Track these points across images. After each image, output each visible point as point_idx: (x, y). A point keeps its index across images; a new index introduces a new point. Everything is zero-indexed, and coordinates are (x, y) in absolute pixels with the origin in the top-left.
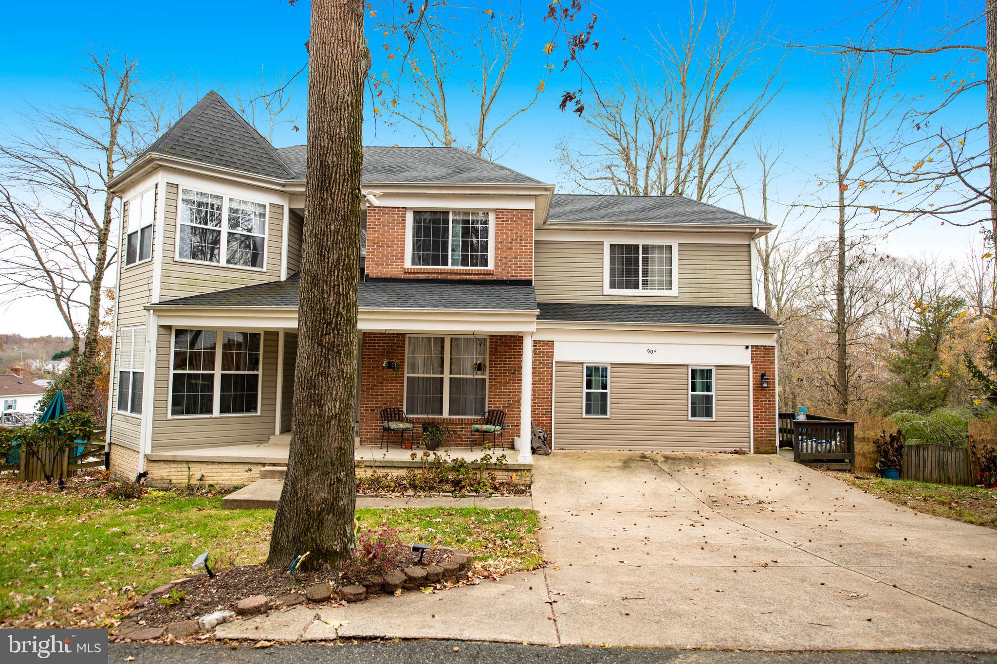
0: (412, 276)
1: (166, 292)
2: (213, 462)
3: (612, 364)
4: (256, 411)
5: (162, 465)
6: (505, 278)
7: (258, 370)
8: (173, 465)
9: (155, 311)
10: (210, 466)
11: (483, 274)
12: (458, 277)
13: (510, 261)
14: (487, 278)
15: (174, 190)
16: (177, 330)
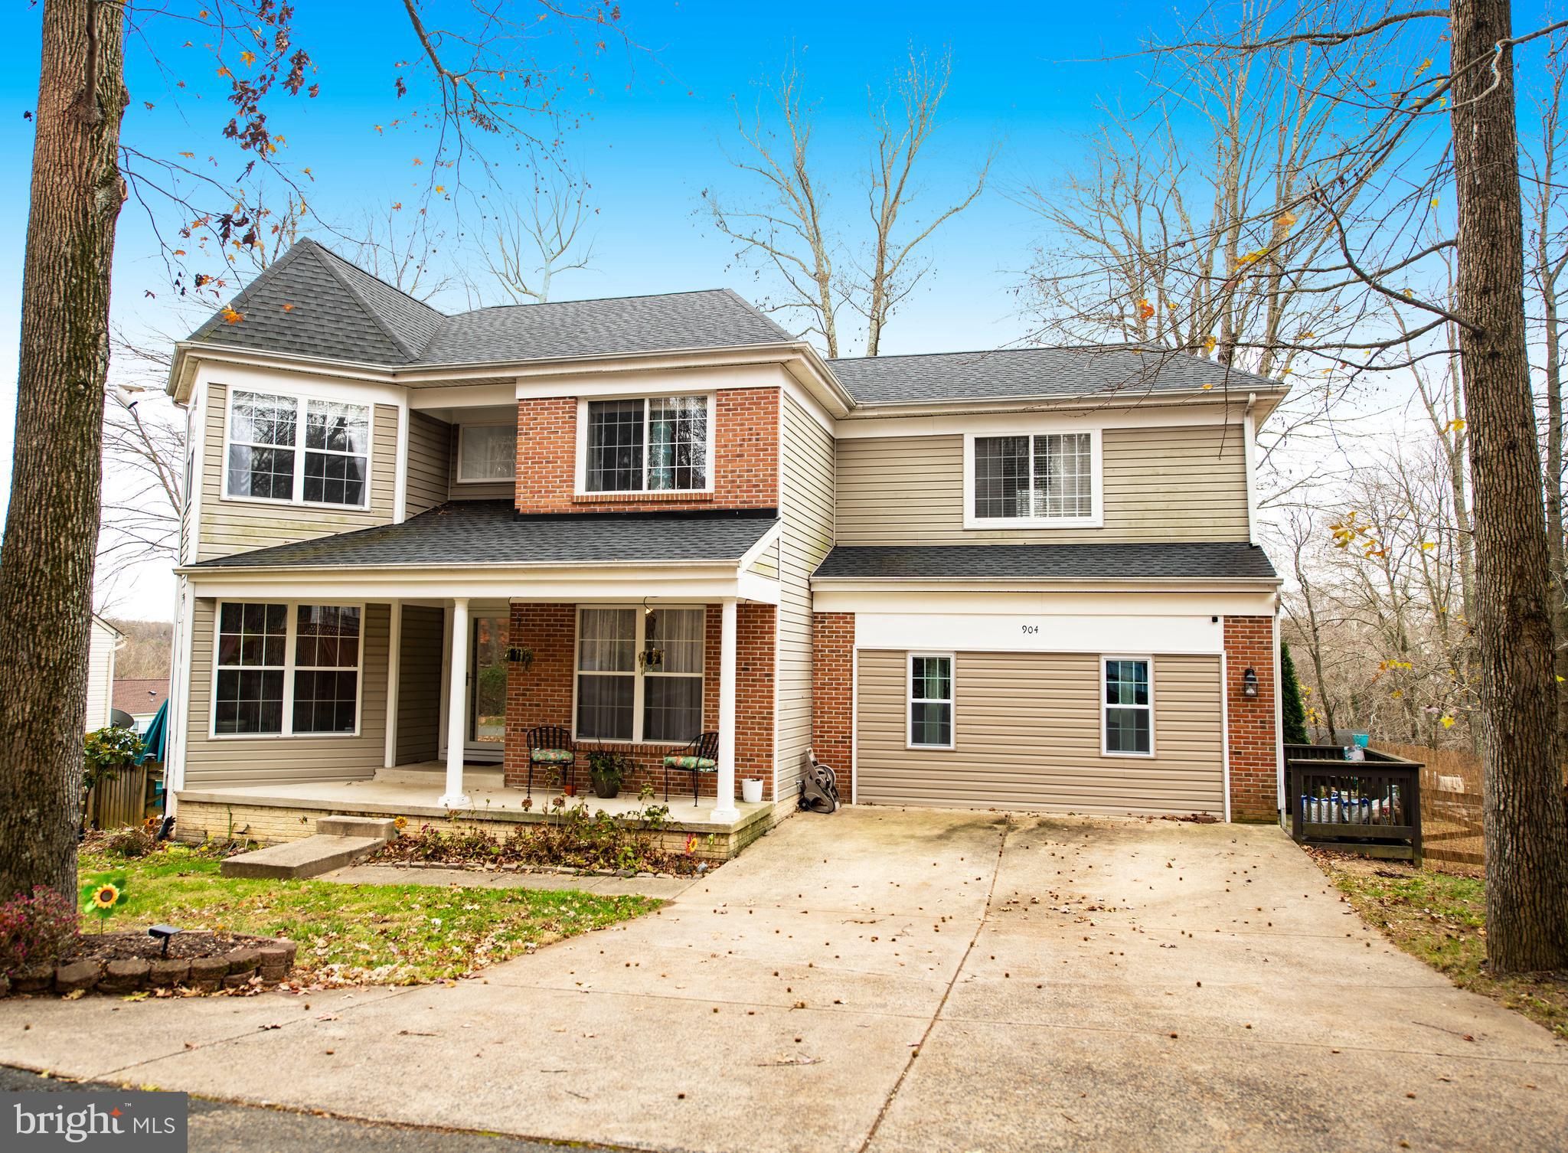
0: (584, 509)
1: (205, 548)
2: (262, 807)
3: (958, 652)
4: (353, 730)
5: (196, 808)
6: (731, 506)
7: (356, 665)
8: (211, 809)
9: (190, 576)
10: (259, 812)
11: (696, 501)
12: (656, 508)
13: (739, 476)
14: (702, 507)
15: (220, 393)
16: (224, 605)
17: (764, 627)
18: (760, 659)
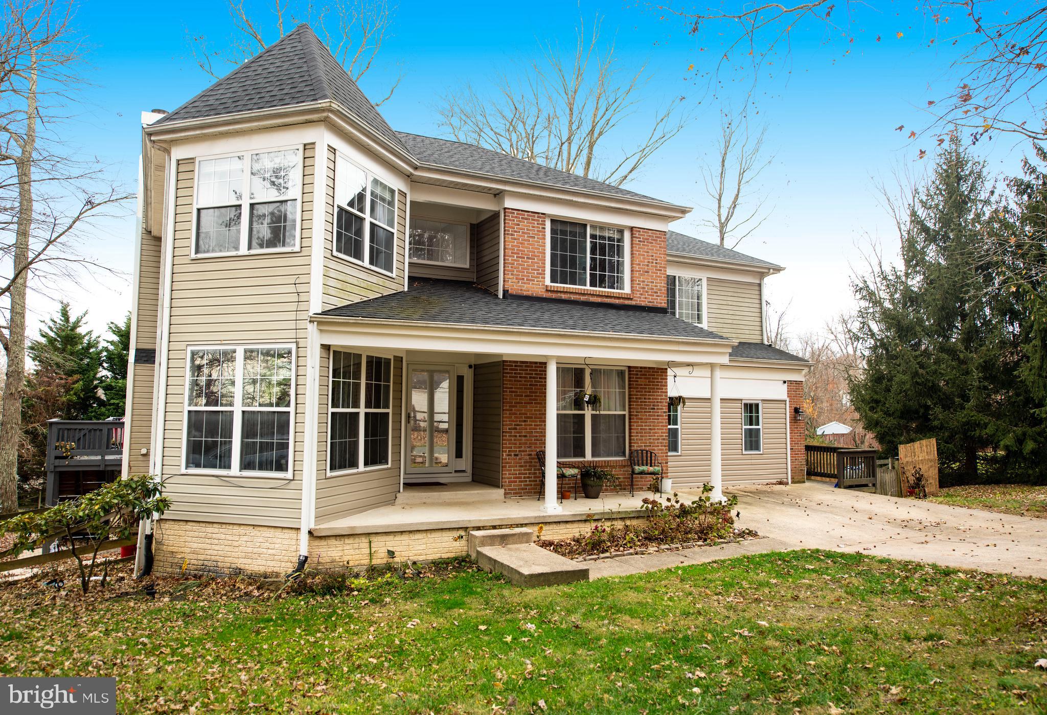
0: (554, 296)
1: (326, 299)
6: (643, 304)
8: (347, 541)
12: (599, 300)
13: (647, 285)
15: (333, 157)
16: (334, 352)
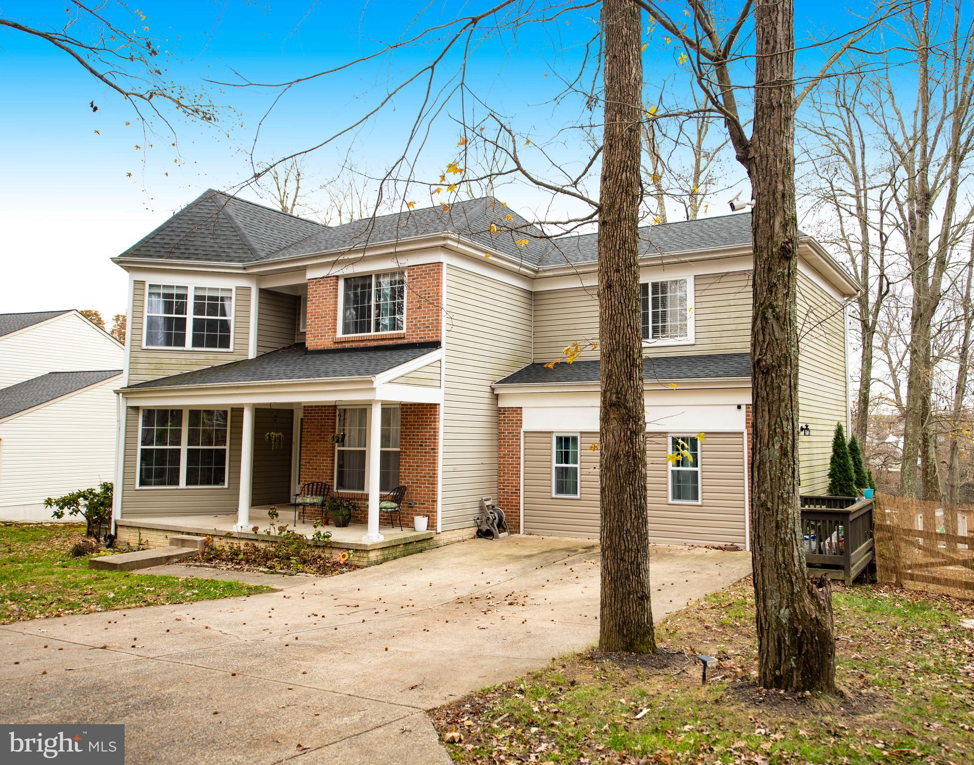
0: (341, 346)
1: (133, 377)
2: (153, 529)
3: (581, 433)
4: (224, 484)
5: (126, 529)
6: (415, 341)
7: (225, 445)
8: (131, 530)
9: (124, 394)
11: (396, 338)
13: (419, 321)
14: (400, 342)
15: (141, 286)
17: (431, 418)
18: (429, 439)
